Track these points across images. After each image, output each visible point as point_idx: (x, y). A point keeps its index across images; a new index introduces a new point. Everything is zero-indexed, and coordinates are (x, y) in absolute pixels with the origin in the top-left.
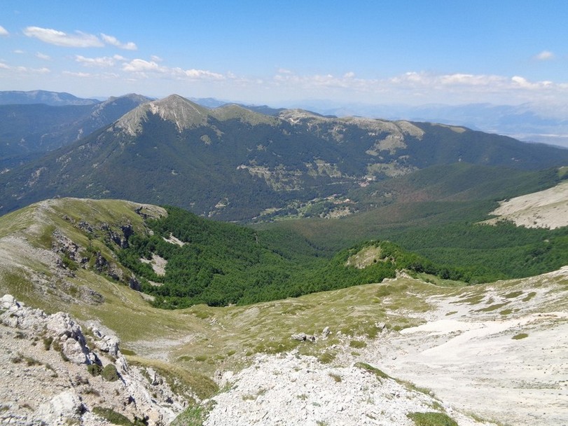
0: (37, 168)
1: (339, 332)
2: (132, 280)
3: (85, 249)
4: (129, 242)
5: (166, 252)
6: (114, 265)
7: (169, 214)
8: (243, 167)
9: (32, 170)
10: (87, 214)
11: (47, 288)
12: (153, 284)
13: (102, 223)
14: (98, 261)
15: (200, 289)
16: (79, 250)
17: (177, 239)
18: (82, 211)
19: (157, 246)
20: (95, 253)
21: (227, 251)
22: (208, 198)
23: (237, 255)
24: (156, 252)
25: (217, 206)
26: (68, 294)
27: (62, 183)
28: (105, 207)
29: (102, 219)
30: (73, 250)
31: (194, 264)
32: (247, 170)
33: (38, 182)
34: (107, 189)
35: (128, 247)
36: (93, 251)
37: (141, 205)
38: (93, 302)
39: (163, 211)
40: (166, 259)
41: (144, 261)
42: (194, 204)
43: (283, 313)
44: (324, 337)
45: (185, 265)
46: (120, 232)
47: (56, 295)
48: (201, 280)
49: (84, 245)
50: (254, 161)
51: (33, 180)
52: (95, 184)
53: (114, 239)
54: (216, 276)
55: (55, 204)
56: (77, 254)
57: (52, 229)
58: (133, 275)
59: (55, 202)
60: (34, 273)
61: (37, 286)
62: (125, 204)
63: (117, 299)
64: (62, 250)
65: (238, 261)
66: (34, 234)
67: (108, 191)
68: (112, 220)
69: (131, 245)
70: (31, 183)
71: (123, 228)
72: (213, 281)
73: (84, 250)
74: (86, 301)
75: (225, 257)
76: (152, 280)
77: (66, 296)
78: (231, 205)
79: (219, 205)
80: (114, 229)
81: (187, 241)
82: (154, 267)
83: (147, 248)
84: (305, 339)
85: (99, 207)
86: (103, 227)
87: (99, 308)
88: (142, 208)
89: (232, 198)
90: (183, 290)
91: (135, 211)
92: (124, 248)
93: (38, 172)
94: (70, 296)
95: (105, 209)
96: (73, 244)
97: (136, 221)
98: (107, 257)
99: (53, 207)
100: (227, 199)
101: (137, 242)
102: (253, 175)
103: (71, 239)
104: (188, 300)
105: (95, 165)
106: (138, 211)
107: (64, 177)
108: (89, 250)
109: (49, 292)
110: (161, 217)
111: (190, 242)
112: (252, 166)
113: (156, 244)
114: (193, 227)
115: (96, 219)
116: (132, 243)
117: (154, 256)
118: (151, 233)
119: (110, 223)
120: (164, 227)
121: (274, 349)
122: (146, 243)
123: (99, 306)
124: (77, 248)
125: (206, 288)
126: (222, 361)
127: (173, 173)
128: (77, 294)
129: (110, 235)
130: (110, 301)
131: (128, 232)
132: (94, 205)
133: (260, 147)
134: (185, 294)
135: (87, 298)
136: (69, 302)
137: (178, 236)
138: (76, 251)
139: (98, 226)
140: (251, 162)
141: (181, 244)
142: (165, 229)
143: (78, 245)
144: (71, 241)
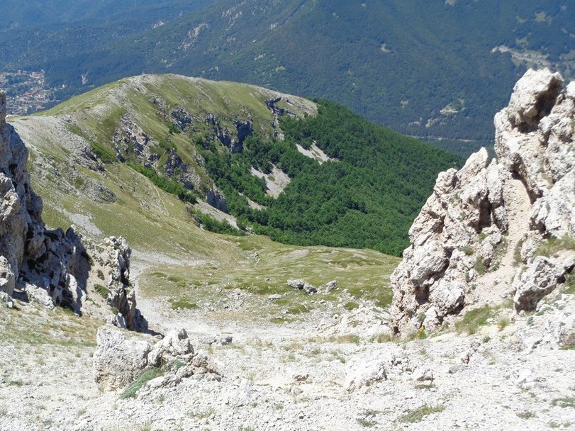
0: (198, 23)
1: (346, 290)
2: (212, 193)
3: (157, 143)
4: (244, 145)
5: (294, 166)
6: (192, 169)
7: (320, 113)
8: (503, 49)
9: (190, 27)
10: (191, 99)
11: (47, 173)
12: (254, 206)
13: (207, 113)
14: (170, 161)
15: (315, 224)
16: (150, 143)
17: (321, 152)
18: (185, 95)
19: (283, 157)
20: (168, 150)
21: (392, 182)
22: (431, 95)
23: (408, 190)
24: (279, 164)
25: (443, 111)
26: (72, 184)
27: (225, 50)
28: (221, 92)
29: (210, 109)
30: (142, 143)
31: (324, 189)
32: (508, 55)
33: (196, 44)
34: (282, 64)
35: (240, 151)
36: (167, 147)
37: (279, 94)
38: (98, 199)
39: (311, 107)
40: (290, 176)
41: (257, 173)
42: (406, 102)
43: (331, 262)
44: (326, 292)
45: (311, 189)
46: (232, 129)
47: (55, 182)
48: (323, 214)
49: (158, 137)
50: (524, 40)
51: (188, 41)
52: (267, 55)
53: (221, 138)
54: (351, 213)
55: (150, 82)
56: (146, 148)
57: (122, 113)
58: (214, 186)
59: (152, 79)
60: (41, 156)
61: (38, 169)
62: (253, 91)
63: (134, 203)
64: (125, 140)
65: (403, 198)
66: (97, 116)
67: (282, 68)
68: (225, 112)
69: (245, 148)
70: (186, 46)
71: (239, 125)
72: (341, 219)
73: (155, 145)
74: (90, 196)
75: (383, 189)
76: (255, 201)
77: (68, 185)
78: (467, 113)
79: (449, 110)
80: (224, 123)
81: (336, 156)
82: (270, 184)
83: (267, 156)
84: (301, 287)
85: (212, 91)
86: (209, 120)
87: (102, 206)
88: (279, 99)
89: (471, 101)
90: (288, 220)
91: (267, 103)
92: (234, 152)
93: (197, 30)
94: (74, 187)
95: (219, 96)
96: (143, 135)
97: (261, 118)
98: (185, 157)
99: (146, 85)
100: (462, 102)
101: (255, 146)
102: (518, 65)
103: (144, 128)
104: (286, 235)
105: (273, 26)
106: (271, 104)
107: (229, 40)
108: (162, 146)
109: (47, 177)
110: (306, 116)
111: (341, 158)
112: (519, 49)
113: (281, 153)
114: (351, 137)
115: (200, 107)
116: (248, 146)
117: (275, 170)
118: (281, 136)
119: (221, 115)
120: (305, 132)
121: (259, 289)
122: (266, 150)
123: (104, 204)
124: (147, 140)
125: (326, 226)
126: (196, 288)
127: (383, 49)
128: (82, 187)
129: (216, 132)
130: (122, 202)
131: (244, 131)
132: (205, 87)
133: (541, 17)
134: (288, 226)
135: (92, 193)
136: (67, 192)
137: (325, 147)
138: (146, 144)
139: (202, 117)
140: (518, 42)
141: (324, 158)
142: (307, 134)
143: (150, 137)
144: (141, 131)
